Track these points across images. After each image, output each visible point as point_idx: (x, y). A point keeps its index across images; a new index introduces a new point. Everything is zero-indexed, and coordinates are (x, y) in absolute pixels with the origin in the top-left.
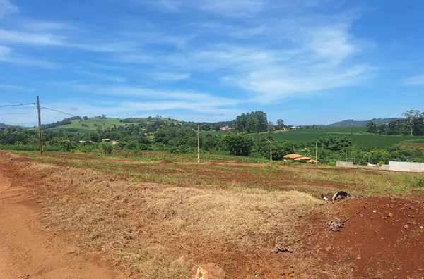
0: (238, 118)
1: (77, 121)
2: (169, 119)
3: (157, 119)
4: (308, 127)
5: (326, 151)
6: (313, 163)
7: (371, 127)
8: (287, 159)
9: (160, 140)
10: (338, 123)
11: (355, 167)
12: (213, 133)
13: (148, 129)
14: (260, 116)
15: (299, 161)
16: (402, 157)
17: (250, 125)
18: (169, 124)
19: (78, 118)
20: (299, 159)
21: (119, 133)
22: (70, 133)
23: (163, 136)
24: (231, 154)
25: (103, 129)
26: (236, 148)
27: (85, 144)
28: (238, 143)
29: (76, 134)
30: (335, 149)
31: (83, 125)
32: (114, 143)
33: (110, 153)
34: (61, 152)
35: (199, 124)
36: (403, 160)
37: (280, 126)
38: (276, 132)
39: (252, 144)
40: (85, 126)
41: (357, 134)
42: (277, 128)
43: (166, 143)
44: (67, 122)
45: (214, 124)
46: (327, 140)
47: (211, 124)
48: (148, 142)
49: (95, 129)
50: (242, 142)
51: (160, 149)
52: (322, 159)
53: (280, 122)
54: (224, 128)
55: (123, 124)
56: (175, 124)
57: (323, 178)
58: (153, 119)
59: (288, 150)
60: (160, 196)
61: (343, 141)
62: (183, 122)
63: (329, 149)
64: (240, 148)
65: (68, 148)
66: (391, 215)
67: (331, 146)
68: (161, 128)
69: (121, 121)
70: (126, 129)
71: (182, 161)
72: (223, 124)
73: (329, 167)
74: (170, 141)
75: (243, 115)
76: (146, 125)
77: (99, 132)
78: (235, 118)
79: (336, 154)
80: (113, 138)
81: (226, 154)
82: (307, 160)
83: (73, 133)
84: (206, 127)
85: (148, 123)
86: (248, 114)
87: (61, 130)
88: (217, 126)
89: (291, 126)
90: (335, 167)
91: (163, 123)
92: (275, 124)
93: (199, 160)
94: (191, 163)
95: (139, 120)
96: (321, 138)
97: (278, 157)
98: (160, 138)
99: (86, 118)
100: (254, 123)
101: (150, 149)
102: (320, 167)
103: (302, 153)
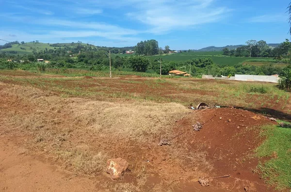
0: (138, 44)
1: (16, 45)
2: (88, 44)
3: (79, 44)
4: (185, 51)
5: (196, 68)
6: (188, 76)
7: (226, 51)
8: (171, 73)
9: (82, 60)
10: (204, 48)
11: (214, 78)
12: (121, 55)
13: (72, 52)
14: (154, 44)
15: (179, 75)
16: (243, 71)
17: (146, 50)
18: (88, 48)
19: (16, 43)
20: (179, 74)
21: (50, 55)
22: (11, 54)
23: (84, 57)
24: (133, 71)
25: (38, 51)
26: (137, 66)
27: (24, 63)
28: (139, 62)
29: (16, 55)
30: (202, 66)
31: (21, 48)
32: (47, 62)
33: (44, 70)
34: (6, 70)
35: (110, 48)
36: (244, 73)
37: (167, 51)
38: (164, 55)
39: (148, 64)
40: (24, 49)
41: (217, 56)
42: (165, 52)
43: (86, 62)
44: (8, 46)
45: (121, 49)
46: (197, 60)
47: (119, 48)
48: (72, 62)
49: (31, 51)
50: (141, 62)
51: (82, 67)
52: (194, 73)
53: (167, 47)
54: (128, 52)
55: (52, 48)
56: (92, 48)
57: (193, 87)
58: (75, 44)
59: (172, 67)
60: (84, 108)
61: (207, 61)
62: (98, 47)
63: (199, 66)
64: (140, 67)
65: (11, 66)
66: (230, 120)
67: (200, 65)
68: (82, 51)
69: (51, 46)
70: (55, 52)
71: (99, 76)
72: (128, 49)
73: (197, 79)
74: (89, 61)
75: (142, 43)
76: (70, 49)
77: (34, 54)
78: (136, 45)
79: (202, 70)
80: (46, 58)
81: (130, 71)
82: (184, 74)
83: (13, 54)
84: (115, 51)
85: (72, 47)
86: (145, 42)
87: (4, 53)
88: (124, 50)
89: (174, 51)
90: (201, 79)
91: (83, 47)
92: (164, 49)
93: (111, 75)
94: (105, 78)
95: (65, 45)
96: (194, 59)
97: (165, 73)
98: (82, 58)
99: (23, 43)
100: (149, 48)
101: (74, 67)
102: (192, 79)
103: (181, 70)
